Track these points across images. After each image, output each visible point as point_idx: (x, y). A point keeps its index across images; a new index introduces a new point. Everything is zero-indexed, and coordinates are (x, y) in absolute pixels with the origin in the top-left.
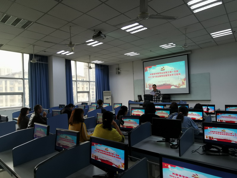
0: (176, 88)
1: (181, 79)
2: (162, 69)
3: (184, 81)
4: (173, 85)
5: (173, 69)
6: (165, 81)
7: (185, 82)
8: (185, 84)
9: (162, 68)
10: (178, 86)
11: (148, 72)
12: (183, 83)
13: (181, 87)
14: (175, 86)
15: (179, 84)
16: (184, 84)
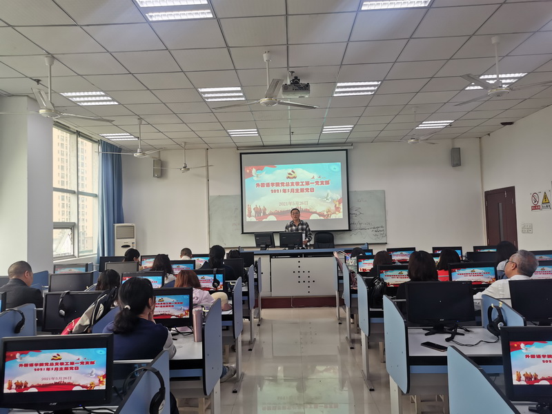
0: (322, 218)
1: (333, 200)
2: (290, 176)
3: (339, 203)
4: (315, 213)
5: (316, 177)
6: (297, 203)
7: (341, 206)
8: (342, 210)
9: (290, 174)
10: (325, 213)
11: (255, 178)
12: (337, 209)
13: (333, 217)
14: (320, 215)
15: (329, 211)
16: (339, 212)
